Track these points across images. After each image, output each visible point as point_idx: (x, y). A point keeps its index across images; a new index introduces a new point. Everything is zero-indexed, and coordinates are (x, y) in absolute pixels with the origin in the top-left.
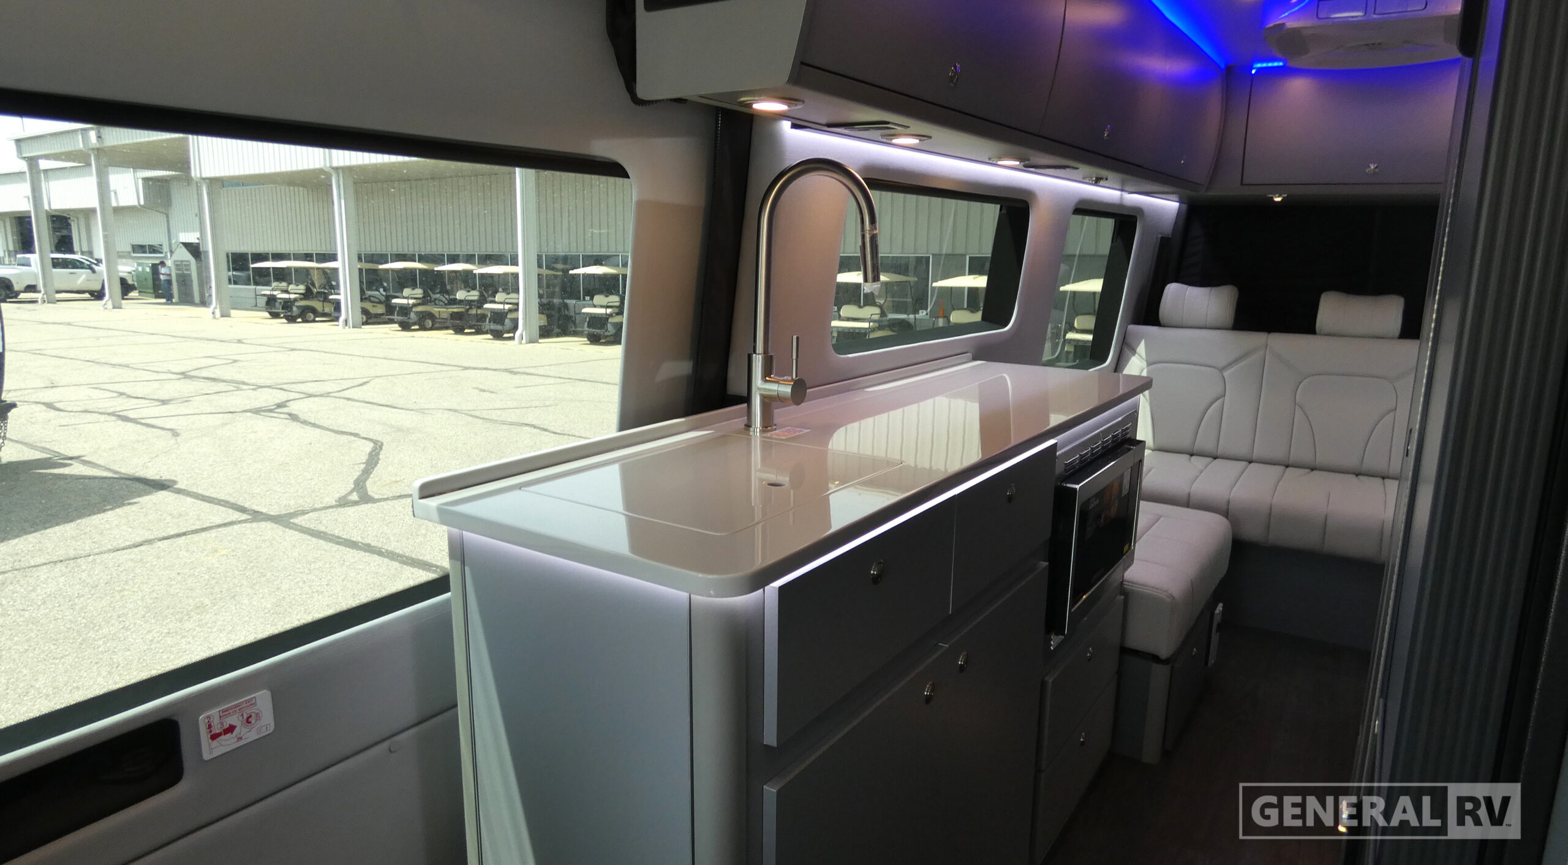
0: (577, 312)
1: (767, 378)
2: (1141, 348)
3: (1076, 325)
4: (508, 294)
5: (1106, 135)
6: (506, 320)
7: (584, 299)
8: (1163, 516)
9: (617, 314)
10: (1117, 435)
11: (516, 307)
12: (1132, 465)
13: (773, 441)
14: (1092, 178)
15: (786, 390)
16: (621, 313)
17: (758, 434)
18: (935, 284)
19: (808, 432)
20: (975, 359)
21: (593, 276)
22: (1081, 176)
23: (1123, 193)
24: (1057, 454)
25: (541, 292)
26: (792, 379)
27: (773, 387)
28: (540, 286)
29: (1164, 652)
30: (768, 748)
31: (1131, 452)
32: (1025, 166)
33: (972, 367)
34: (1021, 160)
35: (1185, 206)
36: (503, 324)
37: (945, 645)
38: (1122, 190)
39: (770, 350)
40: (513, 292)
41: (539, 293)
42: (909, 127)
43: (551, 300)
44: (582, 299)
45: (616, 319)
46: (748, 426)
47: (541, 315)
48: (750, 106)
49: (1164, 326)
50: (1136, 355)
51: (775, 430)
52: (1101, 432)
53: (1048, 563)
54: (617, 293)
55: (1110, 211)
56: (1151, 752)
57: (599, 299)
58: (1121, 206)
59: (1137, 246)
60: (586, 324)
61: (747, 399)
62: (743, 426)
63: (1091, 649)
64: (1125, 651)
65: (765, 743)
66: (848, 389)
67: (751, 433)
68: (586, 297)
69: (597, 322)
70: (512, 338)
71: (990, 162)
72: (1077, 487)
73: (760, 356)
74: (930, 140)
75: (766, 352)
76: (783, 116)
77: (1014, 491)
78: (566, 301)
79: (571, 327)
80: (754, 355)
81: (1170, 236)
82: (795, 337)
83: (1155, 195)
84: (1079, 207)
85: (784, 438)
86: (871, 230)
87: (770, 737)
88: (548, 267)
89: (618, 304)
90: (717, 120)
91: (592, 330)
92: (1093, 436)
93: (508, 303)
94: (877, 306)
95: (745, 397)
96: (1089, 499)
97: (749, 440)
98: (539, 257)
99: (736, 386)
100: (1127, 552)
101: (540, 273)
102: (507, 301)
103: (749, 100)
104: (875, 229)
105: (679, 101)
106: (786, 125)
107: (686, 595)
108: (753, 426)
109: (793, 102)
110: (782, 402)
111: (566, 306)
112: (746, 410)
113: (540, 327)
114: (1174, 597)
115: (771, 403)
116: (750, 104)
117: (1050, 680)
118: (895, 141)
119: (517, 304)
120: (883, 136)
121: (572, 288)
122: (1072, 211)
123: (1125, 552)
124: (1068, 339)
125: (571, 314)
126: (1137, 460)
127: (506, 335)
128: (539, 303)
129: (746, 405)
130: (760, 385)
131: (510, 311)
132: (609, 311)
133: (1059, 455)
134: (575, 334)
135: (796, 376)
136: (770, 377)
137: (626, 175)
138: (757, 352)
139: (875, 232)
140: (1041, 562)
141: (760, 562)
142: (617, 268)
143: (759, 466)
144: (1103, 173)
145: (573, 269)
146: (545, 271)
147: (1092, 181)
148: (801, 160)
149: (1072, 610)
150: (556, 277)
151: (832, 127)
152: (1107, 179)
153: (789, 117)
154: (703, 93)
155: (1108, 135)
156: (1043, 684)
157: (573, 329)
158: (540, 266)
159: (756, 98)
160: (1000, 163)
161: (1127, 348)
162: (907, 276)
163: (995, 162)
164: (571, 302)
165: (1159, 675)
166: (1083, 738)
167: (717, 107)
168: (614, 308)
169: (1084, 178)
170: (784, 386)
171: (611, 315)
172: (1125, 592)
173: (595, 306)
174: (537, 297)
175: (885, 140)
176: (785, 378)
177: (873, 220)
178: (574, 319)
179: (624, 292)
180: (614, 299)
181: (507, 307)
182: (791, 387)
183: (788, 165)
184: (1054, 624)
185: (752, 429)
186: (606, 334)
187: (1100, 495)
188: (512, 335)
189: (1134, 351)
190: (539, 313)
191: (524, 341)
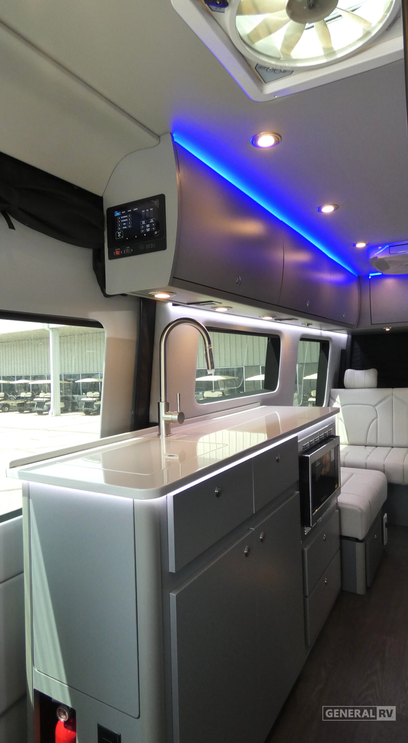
0: (79, 400)
1: (167, 413)
2: (338, 399)
3: (312, 395)
4: (46, 393)
5: (308, 305)
6: (45, 405)
7: (82, 395)
8: (354, 473)
9: (98, 400)
10: (326, 434)
11: (49, 399)
12: (334, 447)
13: (171, 440)
14: (305, 324)
15: (175, 417)
16: (100, 400)
17: (164, 438)
18: (246, 380)
19: (186, 436)
20: (261, 405)
21: (87, 383)
22: (301, 324)
23: (321, 331)
24: (298, 441)
25: (62, 392)
26: (178, 412)
27: (169, 416)
28: (61, 389)
29: (360, 537)
30: (171, 573)
31: (333, 441)
32: (276, 320)
33: (261, 408)
34: (273, 317)
35: (350, 336)
36: (43, 408)
37: (253, 529)
38: (321, 330)
39: (167, 401)
40: (48, 392)
41: (60, 392)
42: (222, 303)
43: (66, 395)
44: (81, 394)
45: (98, 403)
46: (159, 435)
47: (62, 403)
48: (153, 296)
49: (347, 388)
50: (336, 402)
51: (172, 436)
52: (318, 432)
53: (299, 492)
54: (98, 391)
55: (316, 339)
56: (360, 589)
57: (89, 394)
58: (321, 336)
59: (331, 353)
60: (83, 406)
61: (158, 424)
62: (157, 435)
63: (325, 535)
64: (342, 538)
65: (170, 571)
66: (204, 419)
67: (161, 438)
68: (83, 393)
69: (88, 404)
70: (48, 414)
71: (260, 318)
72: (309, 456)
73: (163, 403)
74: (232, 309)
75: (166, 401)
76: (168, 300)
77: (280, 458)
78: (74, 396)
79: (76, 408)
80: (161, 403)
81: (345, 349)
82: (178, 394)
83: (335, 331)
84: (302, 337)
85: (176, 439)
86: (209, 347)
87: (172, 568)
88: (65, 380)
89: (98, 396)
90: (141, 303)
91: (86, 409)
92: (315, 434)
93: (46, 398)
94: (221, 391)
95: (157, 423)
96: (315, 462)
97: (160, 440)
98: (61, 376)
99: (153, 418)
100: (337, 488)
101: (61, 383)
102: (45, 397)
103: (153, 294)
104: (211, 346)
105: (124, 295)
106: (170, 305)
107: (132, 500)
108: (162, 435)
109: (172, 294)
110: (174, 423)
111: (73, 398)
112: (158, 428)
113: (61, 408)
114: (361, 509)
115: (169, 424)
116: (154, 295)
117: (306, 550)
118: (217, 310)
119: (50, 398)
120: (212, 308)
121: (76, 390)
122: (300, 339)
123: (336, 488)
124: (310, 401)
125: (76, 402)
126: (337, 445)
127: (44, 413)
128: (61, 397)
129: (158, 426)
130: (164, 416)
131: (46, 401)
132: (94, 399)
133: (300, 442)
134: (77, 411)
135: (180, 411)
136: (168, 412)
137: (102, 327)
138: (162, 401)
139: (211, 348)
140: (296, 492)
141: (166, 483)
142: (98, 379)
143: (165, 453)
144: (310, 321)
145: (77, 380)
146: (63, 382)
147: (306, 325)
148: (177, 319)
149: (313, 514)
150: (69, 385)
151: (189, 304)
152: (312, 324)
153: (172, 301)
154: (134, 291)
155: (309, 305)
156: (303, 552)
157: (77, 408)
158: (61, 380)
159: (156, 293)
160: (264, 318)
161: (331, 399)
162: (234, 376)
163: (262, 318)
164: (76, 396)
165: (359, 548)
166: (326, 581)
167: (141, 298)
168: (97, 398)
169: (302, 324)
170: (174, 415)
171: (95, 401)
172: (339, 509)
173: (87, 397)
174: (60, 394)
175: (213, 310)
176: (175, 412)
177: (210, 343)
178: (77, 404)
179: (101, 390)
180: (97, 394)
181: (45, 399)
182: (177, 416)
183: (172, 320)
184: (305, 521)
185: (161, 436)
186: (93, 410)
187: (320, 460)
188: (47, 413)
189: (335, 401)
190: (61, 402)
191: (53, 415)
